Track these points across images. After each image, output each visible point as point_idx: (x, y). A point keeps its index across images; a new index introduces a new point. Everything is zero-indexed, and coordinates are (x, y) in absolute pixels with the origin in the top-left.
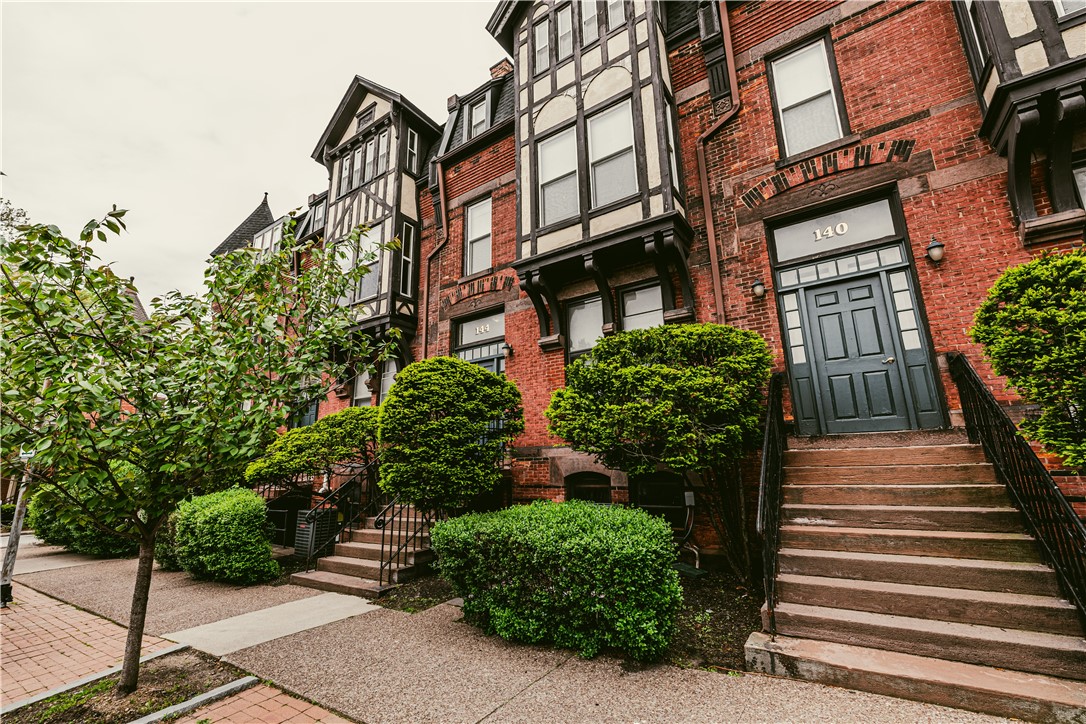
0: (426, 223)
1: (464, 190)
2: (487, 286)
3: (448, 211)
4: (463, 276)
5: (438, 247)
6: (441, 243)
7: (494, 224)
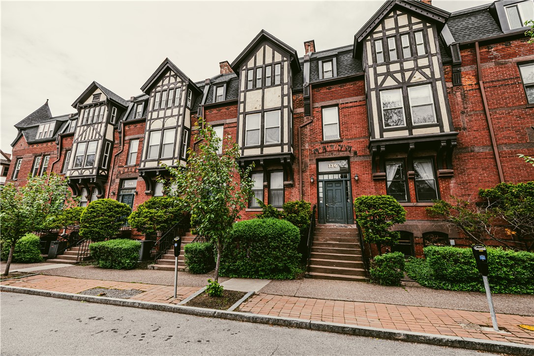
0: (116, 142)
1: (131, 135)
2: (133, 170)
3: (124, 140)
4: (126, 164)
5: (119, 152)
6: (120, 151)
7: (139, 150)
